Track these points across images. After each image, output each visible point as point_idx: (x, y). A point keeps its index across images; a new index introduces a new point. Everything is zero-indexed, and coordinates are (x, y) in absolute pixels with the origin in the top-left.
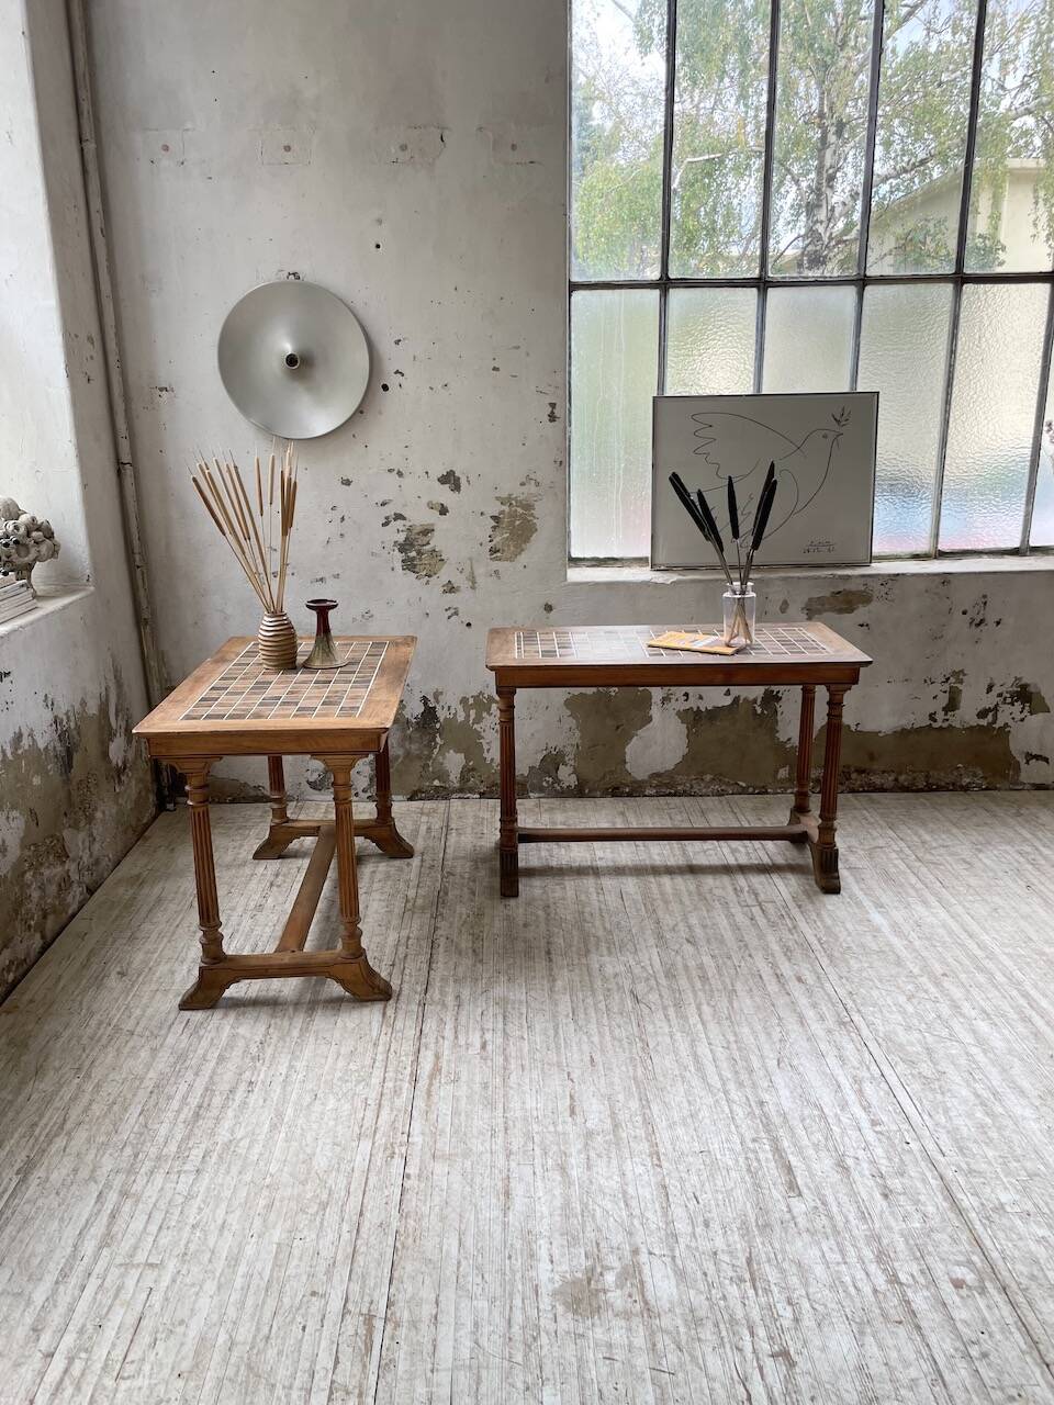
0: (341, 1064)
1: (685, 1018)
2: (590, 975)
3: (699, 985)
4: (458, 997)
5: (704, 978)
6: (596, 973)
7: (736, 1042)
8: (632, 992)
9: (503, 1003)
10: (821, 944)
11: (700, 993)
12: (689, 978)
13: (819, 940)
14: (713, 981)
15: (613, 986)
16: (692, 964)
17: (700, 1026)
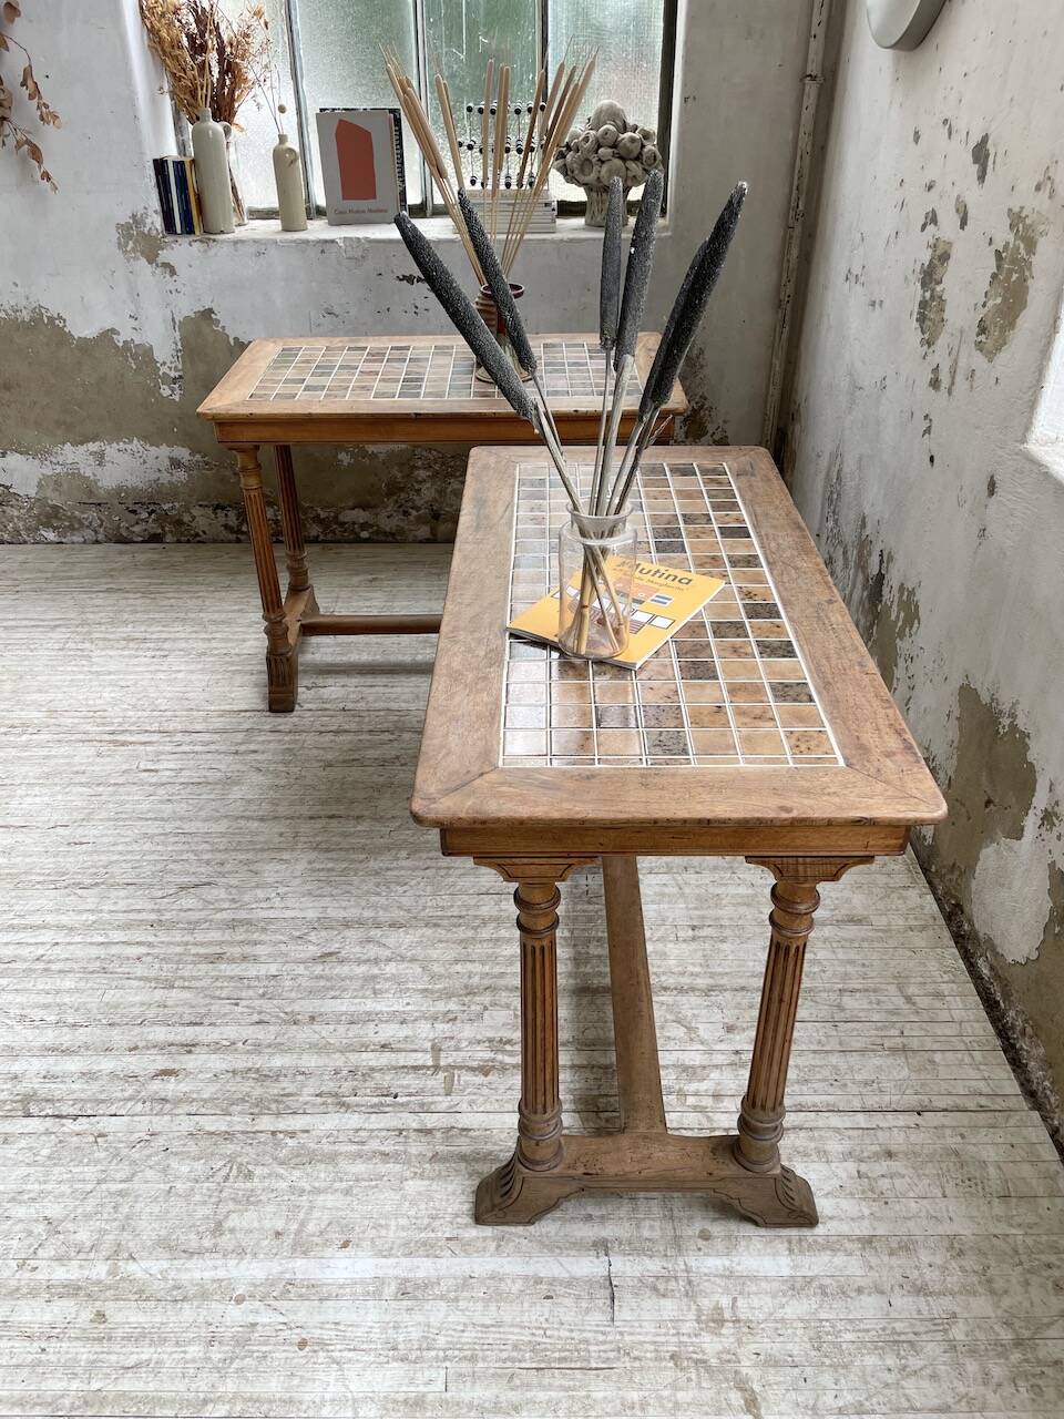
0: (169, 695)
1: (127, 926)
2: (262, 850)
3: (202, 951)
4: (255, 752)
5: (218, 958)
6: (266, 855)
7: (46, 970)
8: (209, 884)
9: (229, 782)
10: (273, 1133)
11: (179, 950)
12: (220, 943)
13: (292, 1134)
14: (204, 967)
15: (228, 867)
16: (259, 950)
17: (101, 939)
